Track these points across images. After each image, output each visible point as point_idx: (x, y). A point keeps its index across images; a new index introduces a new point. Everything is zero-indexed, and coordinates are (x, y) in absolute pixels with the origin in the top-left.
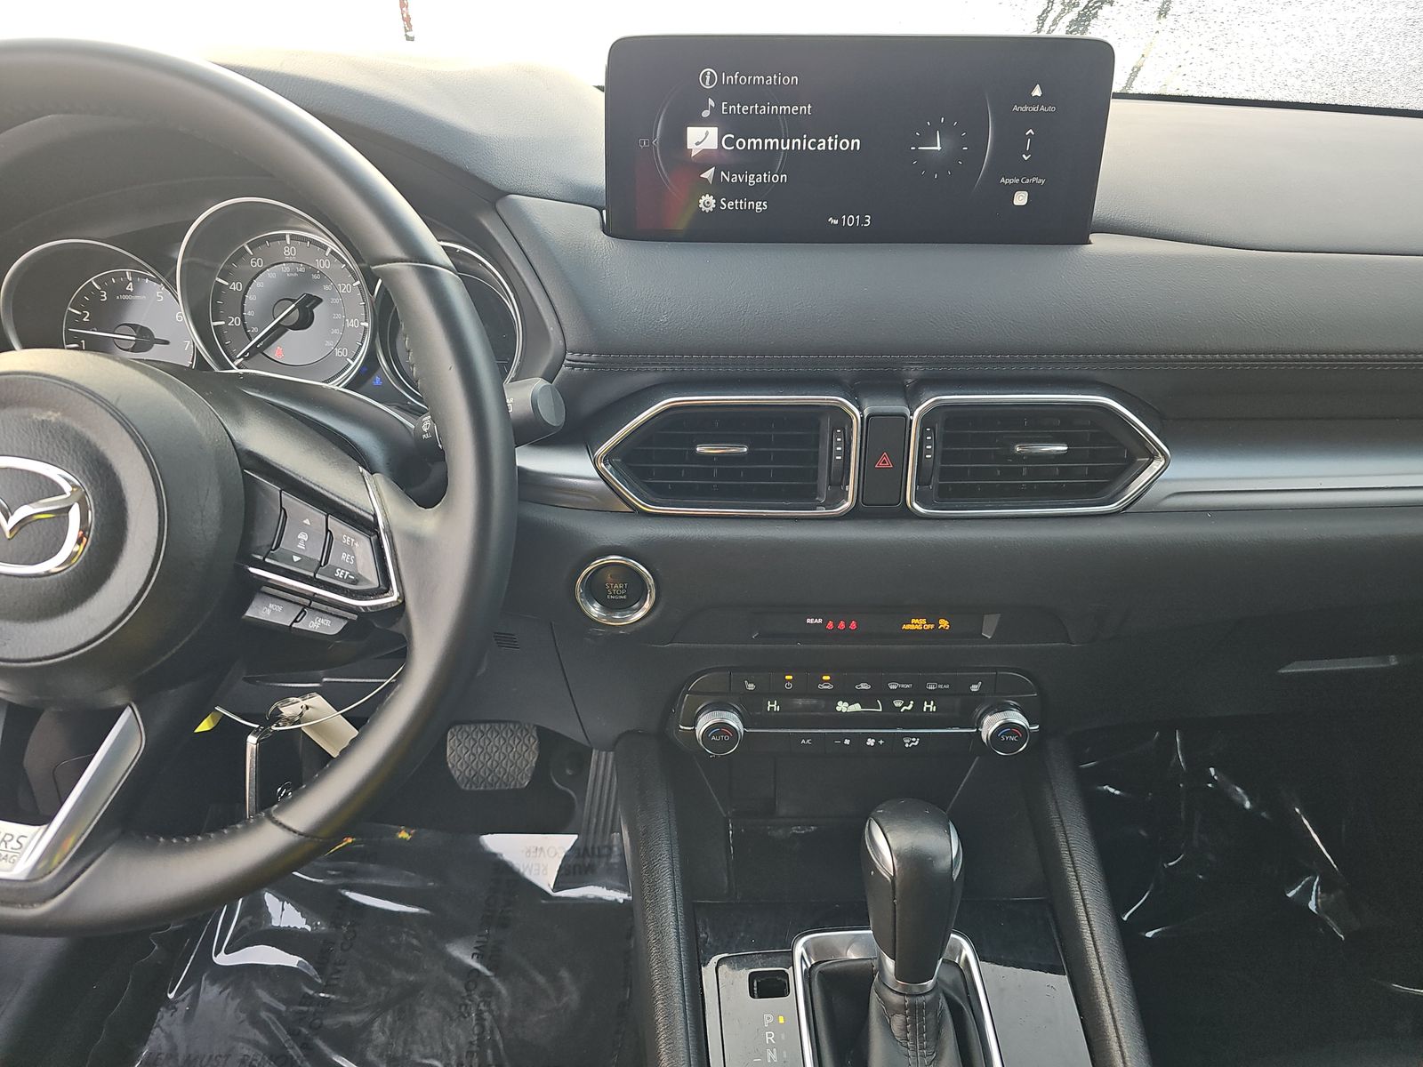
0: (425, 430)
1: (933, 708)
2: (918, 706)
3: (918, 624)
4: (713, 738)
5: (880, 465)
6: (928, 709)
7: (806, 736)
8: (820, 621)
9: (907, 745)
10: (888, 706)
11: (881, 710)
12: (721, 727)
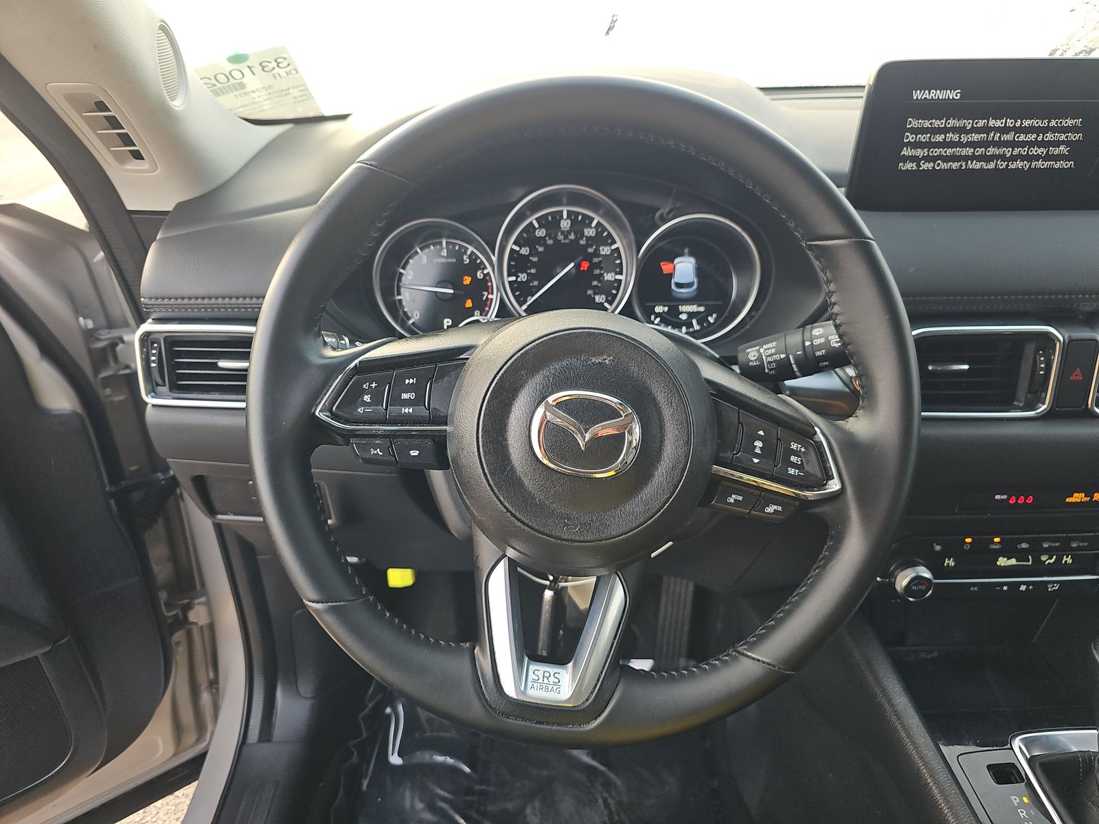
0: (753, 359)
1: (1069, 561)
2: (1059, 559)
3: (1078, 497)
4: (913, 587)
5: (1073, 378)
6: (1066, 561)
7: (974, 584)
8: (1005, 497)
9: (1049, 589)
10: (1037, 560)
11: (1030, 563)
12: (918, 579)
